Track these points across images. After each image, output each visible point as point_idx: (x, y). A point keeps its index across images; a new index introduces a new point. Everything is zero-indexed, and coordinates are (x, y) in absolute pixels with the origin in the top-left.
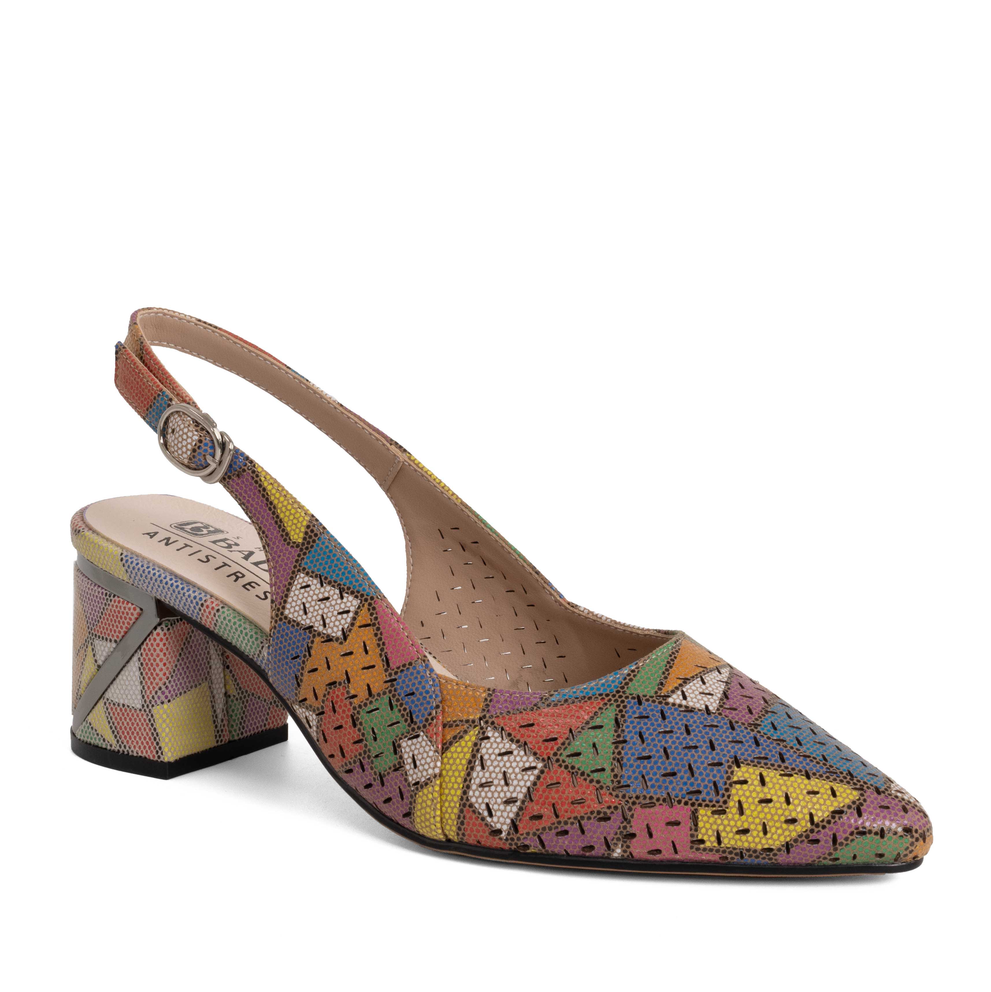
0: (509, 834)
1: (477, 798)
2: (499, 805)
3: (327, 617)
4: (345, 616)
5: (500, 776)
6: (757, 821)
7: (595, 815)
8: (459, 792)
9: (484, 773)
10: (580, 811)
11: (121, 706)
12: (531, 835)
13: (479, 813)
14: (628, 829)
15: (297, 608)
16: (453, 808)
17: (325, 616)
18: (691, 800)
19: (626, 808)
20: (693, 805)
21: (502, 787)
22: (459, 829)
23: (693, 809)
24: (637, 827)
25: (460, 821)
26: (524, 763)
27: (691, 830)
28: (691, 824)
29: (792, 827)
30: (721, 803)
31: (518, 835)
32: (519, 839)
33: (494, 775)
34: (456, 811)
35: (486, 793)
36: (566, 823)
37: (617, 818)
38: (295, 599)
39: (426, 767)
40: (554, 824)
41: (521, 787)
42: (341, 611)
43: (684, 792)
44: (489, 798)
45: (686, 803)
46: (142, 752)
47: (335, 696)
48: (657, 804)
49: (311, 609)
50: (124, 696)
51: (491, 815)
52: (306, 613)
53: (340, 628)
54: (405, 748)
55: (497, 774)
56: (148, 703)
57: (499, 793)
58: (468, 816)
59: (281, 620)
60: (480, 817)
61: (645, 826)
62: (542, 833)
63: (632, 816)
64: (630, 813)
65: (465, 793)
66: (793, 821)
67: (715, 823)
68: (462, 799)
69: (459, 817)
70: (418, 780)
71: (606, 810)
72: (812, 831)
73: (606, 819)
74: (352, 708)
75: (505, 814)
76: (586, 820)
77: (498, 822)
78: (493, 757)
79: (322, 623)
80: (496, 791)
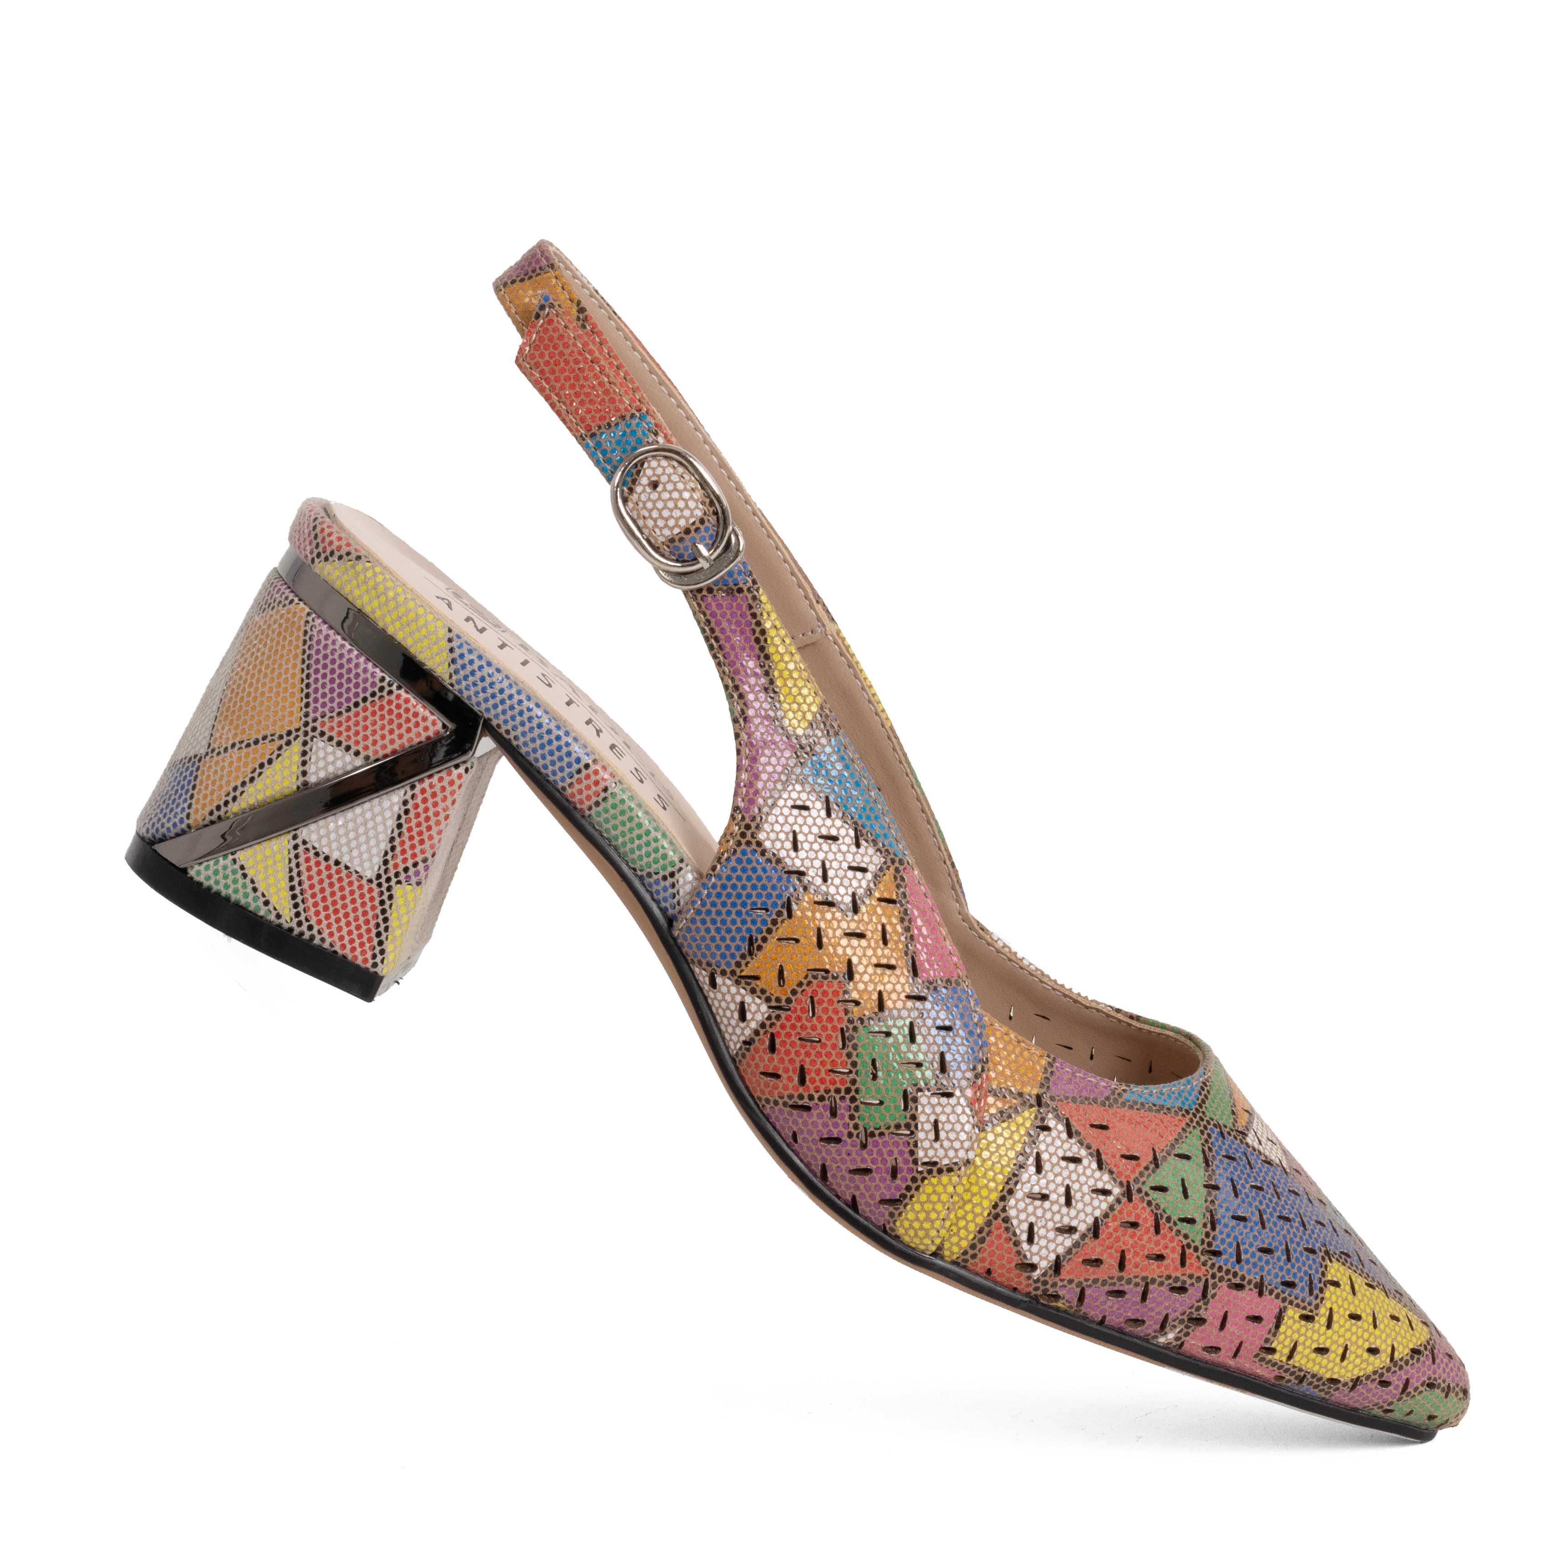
0: (1044, 1275)
1: (1019, 1211)
2: (1048, 1231)
3: (831, 867)
4: (859, 875)
5: (1062, 1190)
6: (1341, 1341)
7: (1171, 1281)
8: (994, 1196)
9: (1039, 1179)
10: (1154, 1270)
11: (331, 862)
12: (1074, 1285)
13: (1015, 1234)
14: (1202, 1312)
15: (782, 836)
16: (976, 1216)
17: (828, 865)
18: (1283, 1292)
19: (1211, 1282)
20: (1284, 1300)
21: (1061, 1206)
22: (973, 1246)
23: (1282, 1305)
24: (1212, 1313)
25: (979, 1236)
26: (1096, 1180)
27: (1269, 1332)
28: (1272, 1326)
29: (1372, 1358)
30: (1312, 1307)
31: (1057, 1279)
32: (1054, 1285)
33: (1052, 1186)
34: (980, 1221)
35: (1036, 1208)
36: (1129, 1282)
37: (1195, 1292)
38: (781, 819)
39: (957, 1145)
40: (1112, 1278)
41: (1087, 1215)
42: (854, 864)
43: (1279, 1280)
44: (1038, 1218)
45: (1277, 1297)
46: (343, 947)
47: (820, 991)
48: (1248, 1287)
49: (806, 846)
50: (345, 849)
51: (1030, 1240)
52: (795, 848)
53: (850, 891)
54: (923, 1106)
55: (1057, 1185)
56: (391, 874)
57: (1054, 1214)
58: (996, 1233)
59: (748, 843)
60: (1014, 1239)
61: (1222, 1314)
62: (1090, 1286)
63: (1213, 1296)
64: (1213, 1292)
65: (1003, 1198)
66: (1373, 1351)
67: (1298, 1331)
68: (995, 1206)
69: (980, 1231)
70: (935, 1159)
71: (1185, 1278)
72: (1389, 1369)
73: (1182, 1290)
74: (846, 1018)
75: (1052, 1246)
76: (1156, 1286)
77: (1038, 1254)
78: (1055, 1159)
79: (820, 873)
80: (1050, 1209)
